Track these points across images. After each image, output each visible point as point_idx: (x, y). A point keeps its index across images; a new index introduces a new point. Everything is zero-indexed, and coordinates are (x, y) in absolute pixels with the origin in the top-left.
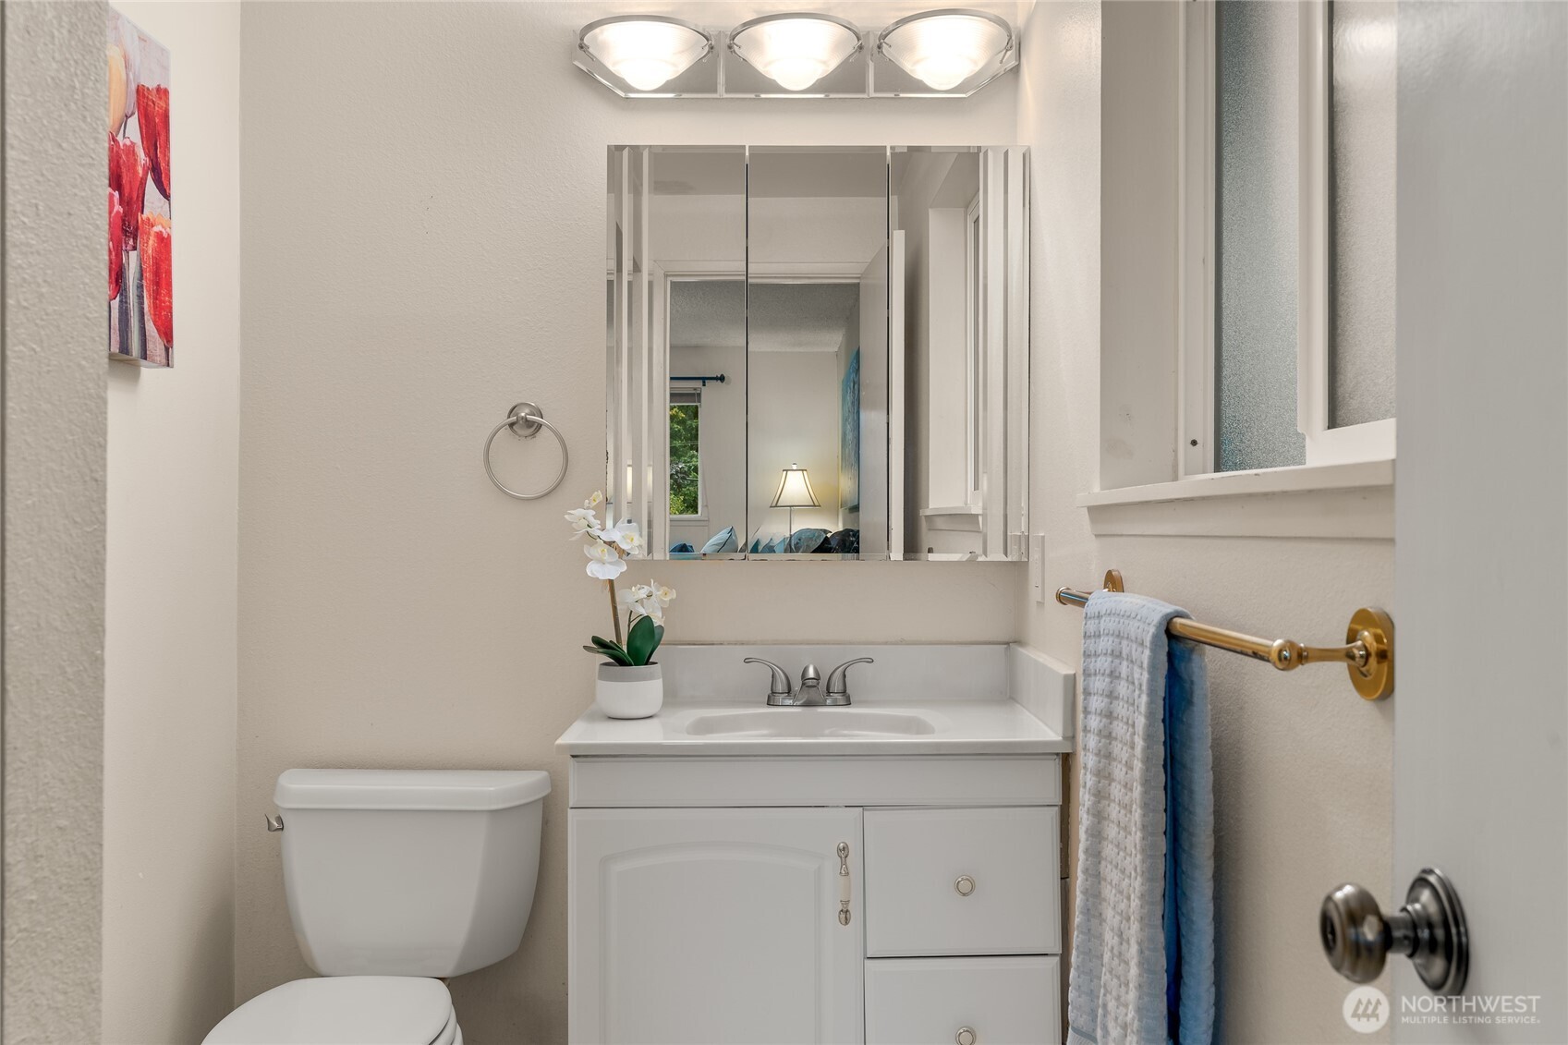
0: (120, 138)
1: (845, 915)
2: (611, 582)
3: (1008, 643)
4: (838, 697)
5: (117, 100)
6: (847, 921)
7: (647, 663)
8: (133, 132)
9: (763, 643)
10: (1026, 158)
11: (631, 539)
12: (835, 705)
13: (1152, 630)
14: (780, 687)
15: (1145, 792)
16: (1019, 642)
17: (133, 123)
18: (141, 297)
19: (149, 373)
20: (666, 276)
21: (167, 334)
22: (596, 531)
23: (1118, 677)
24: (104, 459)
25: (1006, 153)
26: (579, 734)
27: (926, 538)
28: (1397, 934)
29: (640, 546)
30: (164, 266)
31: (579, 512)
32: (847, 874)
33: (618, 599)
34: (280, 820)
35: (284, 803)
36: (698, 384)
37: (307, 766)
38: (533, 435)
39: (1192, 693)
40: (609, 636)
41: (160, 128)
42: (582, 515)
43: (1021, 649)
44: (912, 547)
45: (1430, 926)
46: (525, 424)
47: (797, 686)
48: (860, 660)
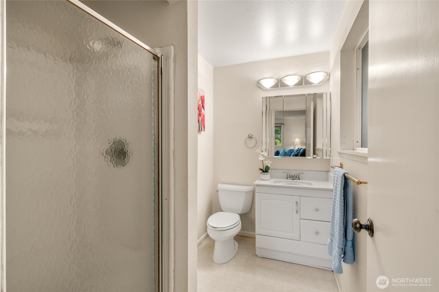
0: (199, 103)
1: (297, 212)
2: (262, 160)
3: (327, 171)
4: (298, 178)
5: (199, 98)
6: (297, 213)
7: (268, 172)
8: (200, 102)
9: (286, 170)
10: (330, 93)
11: (265, 154)
12: (297, 180)
13: (342, 175)
14: (288, 177)
15: (340, 200)
16: (329, 171)
17: (200, 101)
18: (201, 123)
19: (202, 132)
20: (274, 110)
21: (204, 127)
22: (260, 153)
23: (338, 181)
24: (197, 151)
25: (327, 93)
26: (258, 182)
27: (317, 152)
28: (363, 227)
29: (267, 155)
30: (204, 119)
31: (258, 150)
32: (297, 206)
33: (263, 163)
34: (218, 190)
35: (219, 188)
36: (281, 124)
37: (221, 183)
38: (252, 139)
39: (349, 185)
40: (262, 168)
41: (203, 101)
42: (258, 151)
43: (329, 173)
44: (314, 153)
45: (368, 226)
46: (250, 137)
47: (291, 176)
48: (301, 173)
